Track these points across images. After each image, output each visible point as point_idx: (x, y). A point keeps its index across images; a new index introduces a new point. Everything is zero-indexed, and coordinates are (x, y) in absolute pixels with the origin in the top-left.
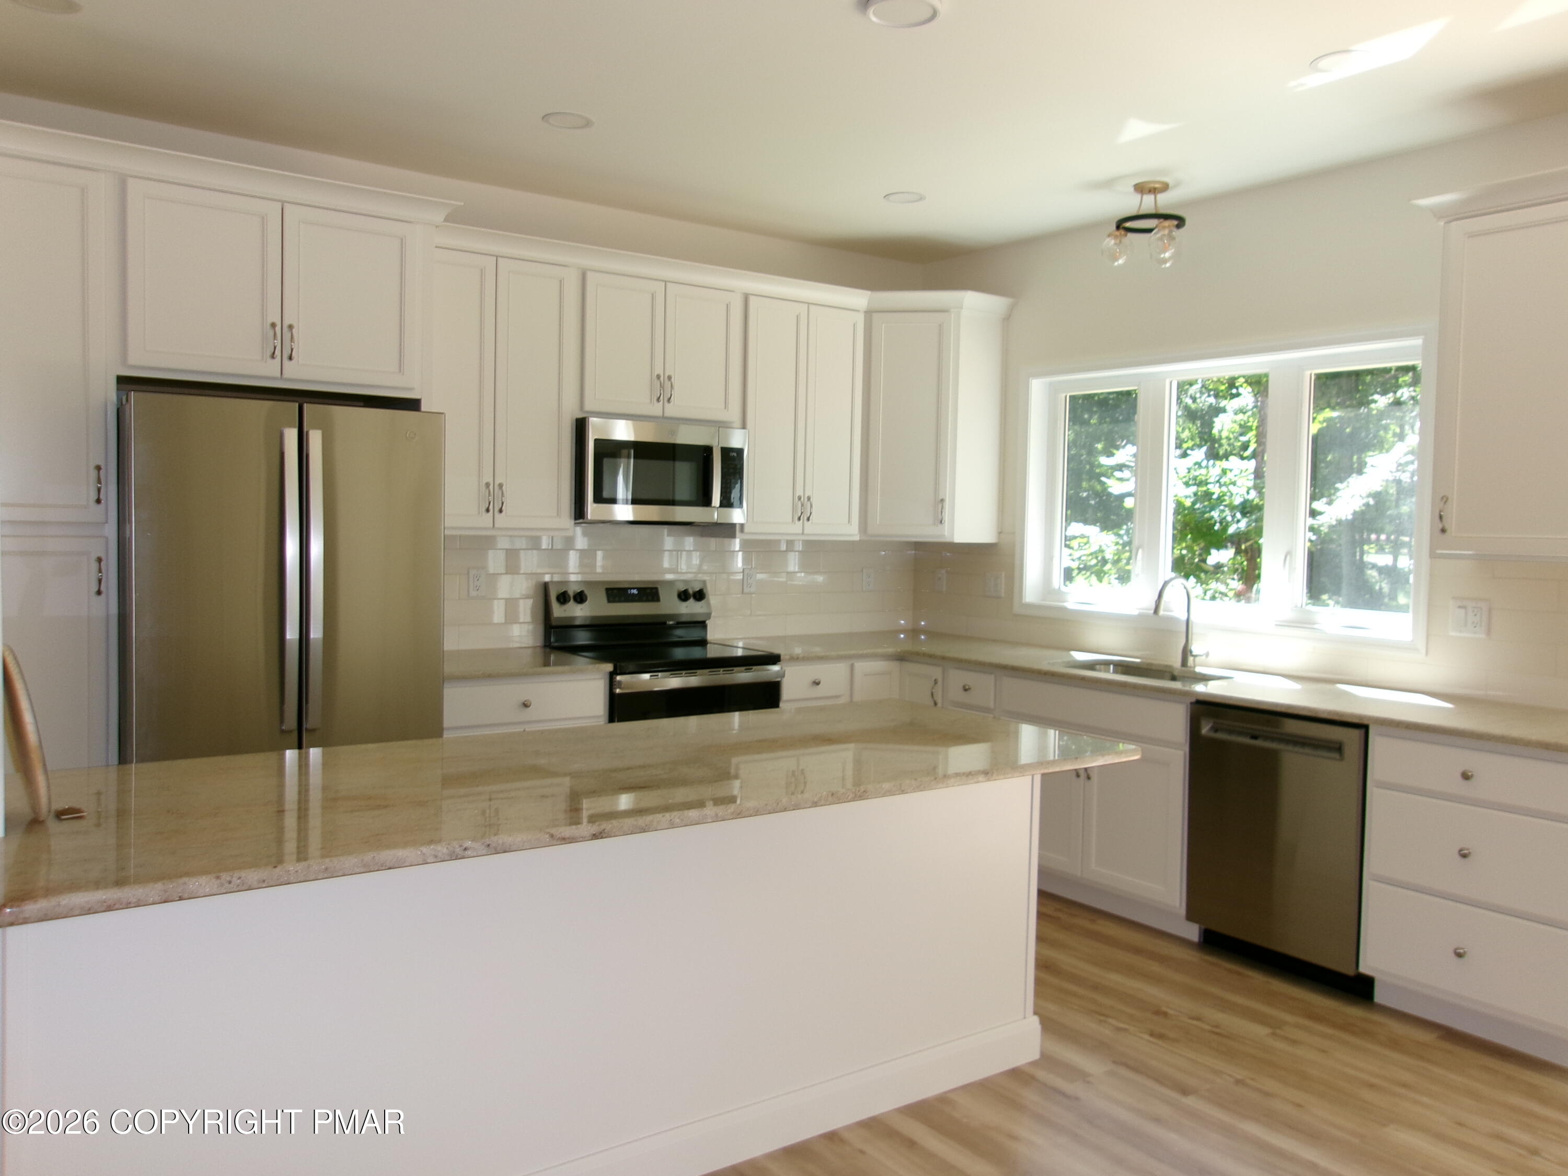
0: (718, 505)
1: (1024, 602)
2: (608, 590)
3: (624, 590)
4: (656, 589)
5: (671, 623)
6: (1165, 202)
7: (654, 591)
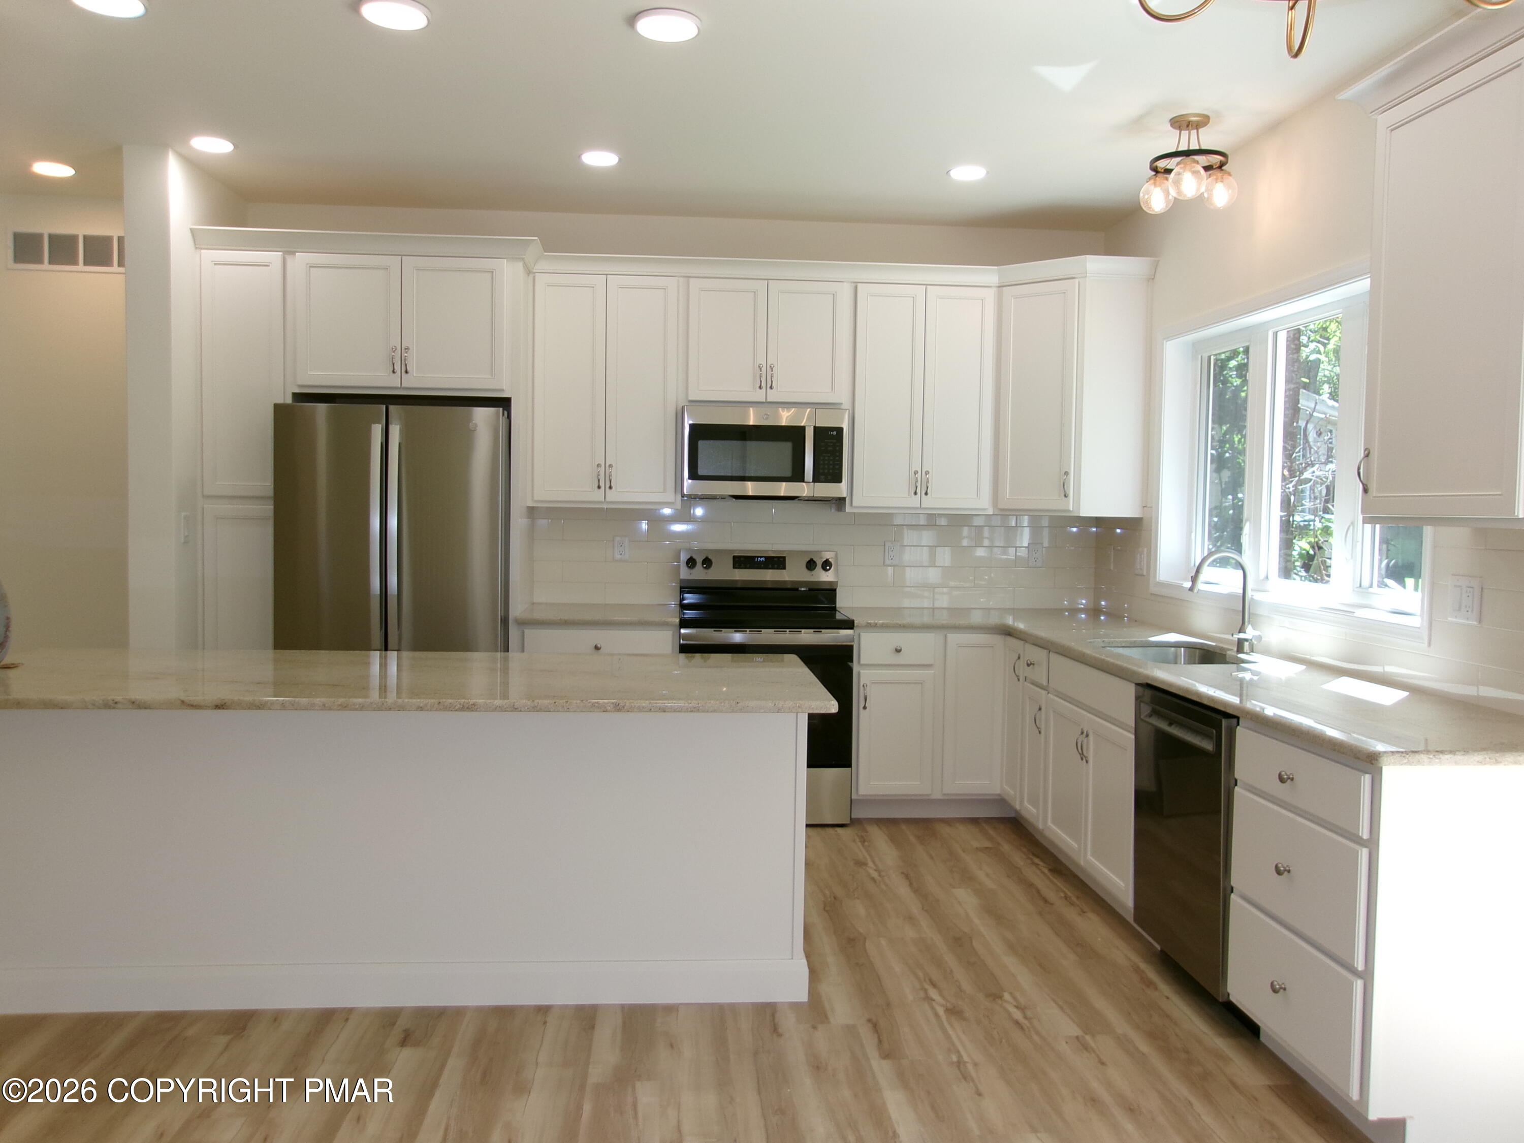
0: (811, 480)
1: (1158, 580)
2: (734, 557)
3: (752, 558)
4: (784, 558)
5: (803, 589)
6: (1207, 139)
7: (782, 559)
